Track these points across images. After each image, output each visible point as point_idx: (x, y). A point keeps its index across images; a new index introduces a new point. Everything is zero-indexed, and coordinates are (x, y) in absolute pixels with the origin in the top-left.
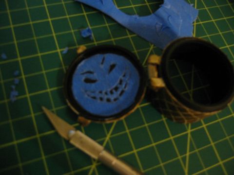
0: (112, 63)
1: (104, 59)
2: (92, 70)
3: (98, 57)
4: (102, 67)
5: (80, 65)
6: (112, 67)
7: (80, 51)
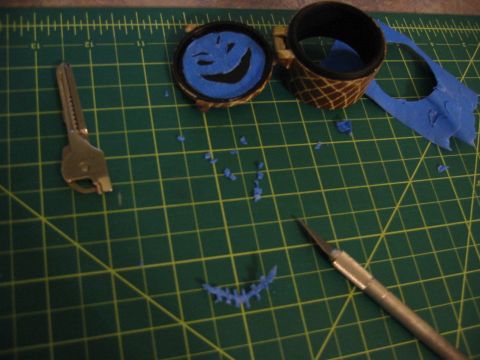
0: (230, 42)
1: (219, 38)
2: (205, 51)
3: (213, 36)
4: (218, 46)
5: (189, 46)
6: (231, 46)
7: (189, 30)
